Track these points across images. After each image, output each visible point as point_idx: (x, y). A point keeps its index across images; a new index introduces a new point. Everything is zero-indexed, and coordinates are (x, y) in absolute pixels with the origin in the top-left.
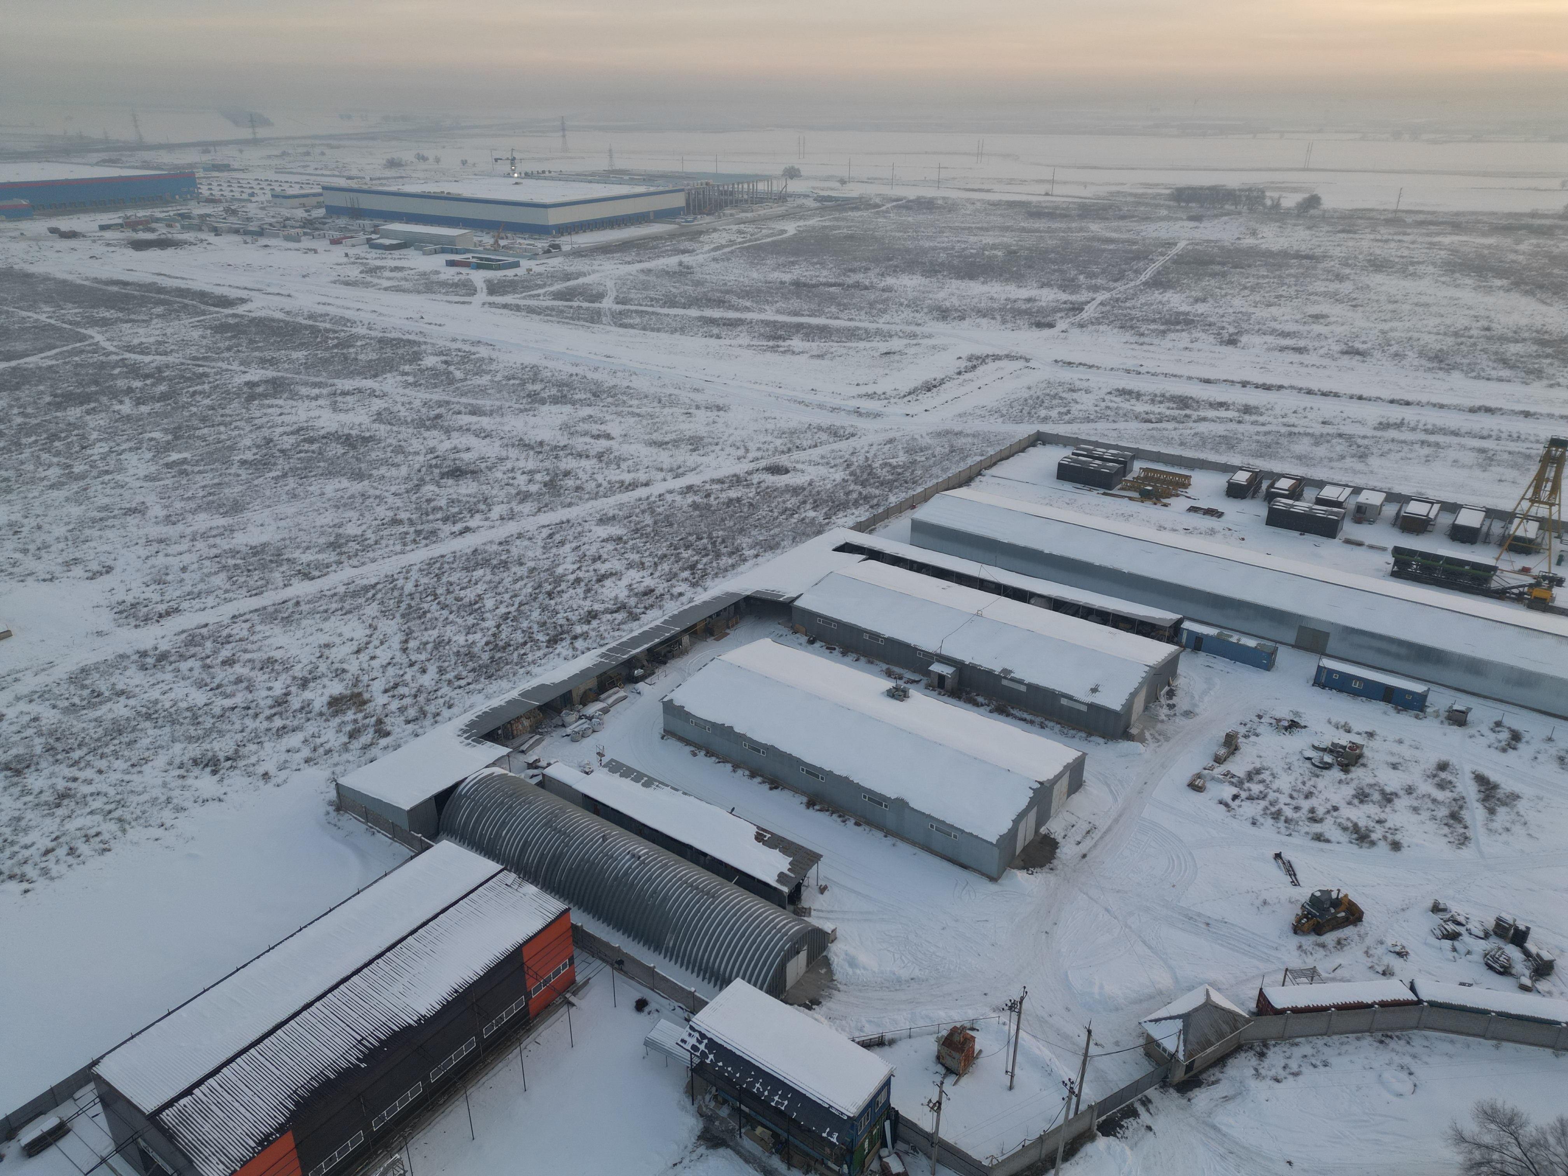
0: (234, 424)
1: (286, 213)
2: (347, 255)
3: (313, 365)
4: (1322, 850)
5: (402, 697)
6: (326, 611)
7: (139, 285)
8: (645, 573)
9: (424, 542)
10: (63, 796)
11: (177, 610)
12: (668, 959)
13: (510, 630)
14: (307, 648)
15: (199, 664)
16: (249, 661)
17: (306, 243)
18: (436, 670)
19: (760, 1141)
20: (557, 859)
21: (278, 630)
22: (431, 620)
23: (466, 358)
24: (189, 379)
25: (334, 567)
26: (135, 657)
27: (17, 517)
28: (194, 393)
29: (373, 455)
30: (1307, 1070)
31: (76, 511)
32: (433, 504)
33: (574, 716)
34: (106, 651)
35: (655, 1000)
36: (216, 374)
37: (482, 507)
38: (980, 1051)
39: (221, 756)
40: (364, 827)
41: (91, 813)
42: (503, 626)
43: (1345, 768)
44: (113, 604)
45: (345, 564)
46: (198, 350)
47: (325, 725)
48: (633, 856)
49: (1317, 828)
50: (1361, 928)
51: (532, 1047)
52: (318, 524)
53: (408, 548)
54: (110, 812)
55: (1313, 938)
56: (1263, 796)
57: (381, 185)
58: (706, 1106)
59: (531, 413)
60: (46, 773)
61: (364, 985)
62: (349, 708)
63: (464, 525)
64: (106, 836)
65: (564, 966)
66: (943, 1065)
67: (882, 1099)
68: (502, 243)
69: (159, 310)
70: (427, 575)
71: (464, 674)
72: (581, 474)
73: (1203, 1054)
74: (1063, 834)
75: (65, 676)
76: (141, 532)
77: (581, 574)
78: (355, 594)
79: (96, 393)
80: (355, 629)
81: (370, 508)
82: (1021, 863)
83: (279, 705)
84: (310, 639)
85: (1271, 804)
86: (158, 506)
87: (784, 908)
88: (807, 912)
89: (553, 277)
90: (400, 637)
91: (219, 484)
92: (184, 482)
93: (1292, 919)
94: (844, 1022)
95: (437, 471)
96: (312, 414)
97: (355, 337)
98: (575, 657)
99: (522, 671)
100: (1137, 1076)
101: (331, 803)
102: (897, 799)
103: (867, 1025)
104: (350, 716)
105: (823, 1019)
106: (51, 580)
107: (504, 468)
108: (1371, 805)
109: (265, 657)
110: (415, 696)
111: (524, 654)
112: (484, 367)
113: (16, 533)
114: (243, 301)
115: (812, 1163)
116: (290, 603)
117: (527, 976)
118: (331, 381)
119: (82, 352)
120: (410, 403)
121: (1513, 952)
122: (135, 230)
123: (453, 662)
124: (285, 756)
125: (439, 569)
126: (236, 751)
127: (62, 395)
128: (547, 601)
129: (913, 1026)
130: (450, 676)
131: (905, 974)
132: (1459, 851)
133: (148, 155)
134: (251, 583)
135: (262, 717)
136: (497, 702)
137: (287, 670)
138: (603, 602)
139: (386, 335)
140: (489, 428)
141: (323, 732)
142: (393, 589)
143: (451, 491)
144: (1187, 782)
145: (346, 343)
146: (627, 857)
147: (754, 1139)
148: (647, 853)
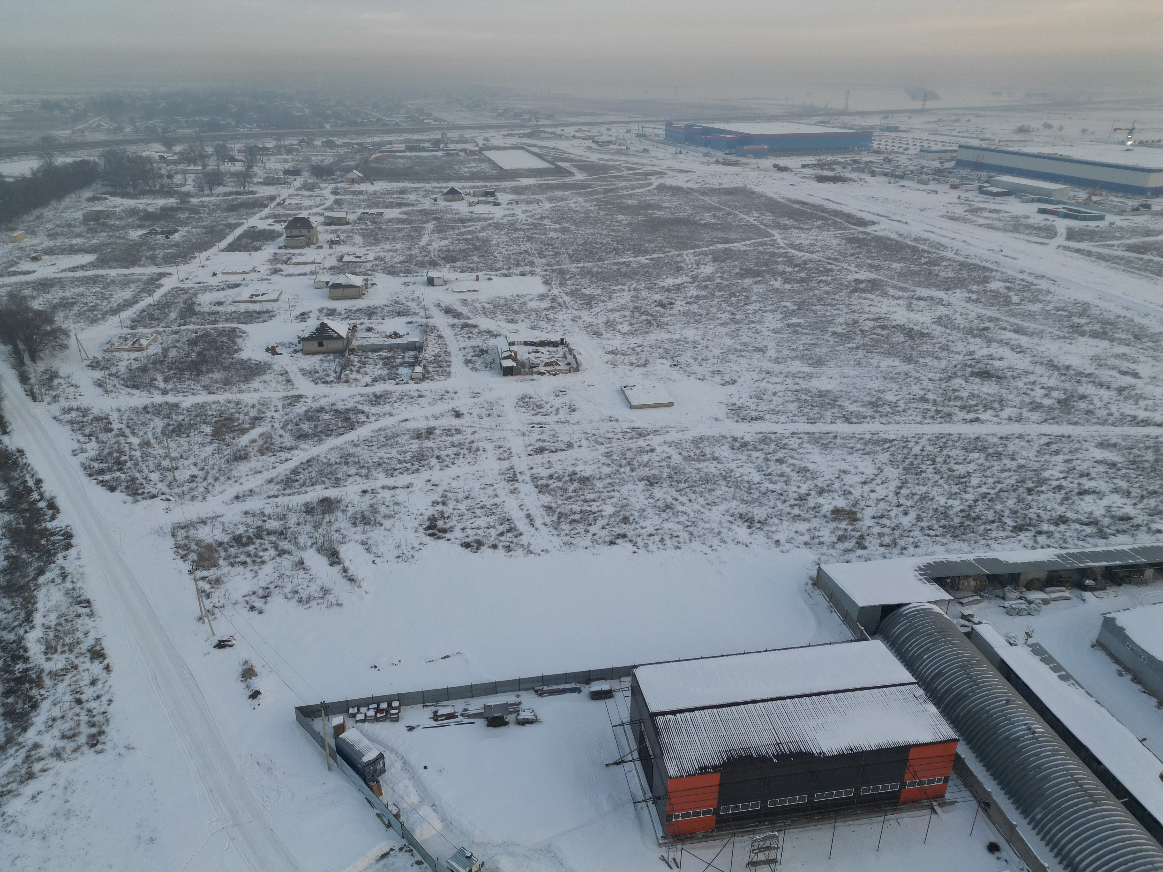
0: (838, 306)
1: (925, 163)
2: (959, 197)
3: (905, 275)
5: (884, 526)
6: (852, 448)
7: (813, 206)
8: (1128, 501)
9: (940, 420)
10: (668, 507)
11: (762, 418)
12: (1031, 826)
13: (984, 507)
14: (831, 469)
15: (763, 456)
16: (793, 464)
17: (932, 186)
18: (915, 516)
20: (960, 698)
21: (817, 450)
22: (924, 478)
23: (1027, 287)
24: (821, 271)
25: (868, 420)
26: (730, 440)
27: (698, 338)
28: (821, 281)
29: (924, 347)
31: (729, 342)
32: (956, 394)
33: (1016, 594)
34: (716, 430)
35: (1007, 851)
36: (838, 271)
37: (996, 405)
39: (757, 518)
40: (827, 604)
41: (678, 522)
42: (979, 502)
44: (729, 404)
45: (877, 420)
46: (832, 253)
47: (824, 524)
48: (1029, 729)
51: (893, 823)
52: (868, 386)
53: (926, 421)
54: (687, 526)
57: (1007, 146)
59: (1068, 341)
60: (664, 490)
61: (792, 709)
62: (844, 520)
63: (976, 416)
64: (681, 539)
65: (939, 781)
68: (1094, 198)
69: (819, 223)
70: (933, 445)
71: (936, 527)
72: (1096, 401)
75: (691, 438)
76: (759, 364)
77: (1064, 483)
78: (876, 443)
79: (764, 271)
80: (867, 467)
81: (908, 385)
83: (801, 500)
84: (836, 464)
86: (774, 350)
89: (1133, 232)
90: (897, 483)
91: (814, 344)
92: (794, 338)
95: (969, 370)
96: (892, 309)
97: (943, 259)
98: (1033, 548)
99: (983, 542)
101: (811, 578)
104: (843, 525)
106: (703, 380)
107: (1027, 380)
109: (803, 465)
110: (893, 529)
111: (990, 530)
112: (1040, 297)
113: (695, 347)
114: (873, 223)
116: (831, 435)
117: (907, 770)
118: (913, 288)
119: (765, 244)
120: (967, 314)
122: (822, 169)
123: (930, 515)
124: (793, 534)
125: (944, 443)
126: (766, 519)
127: (746, 270)
128: (1025, 495)
130: (925, 524)
133: (847, 119)
134: (811, 414)
135: (788, 503)
136: (954, 558)
137: (813, 478)
138: (1077, 512)
139: (968, 260)
140: (1025, 345)
141: (822, 529)
142: (904, 447)
143: (975, 387)
145: (933, 263)
146: (1024, 727)
148: (1042, 733)
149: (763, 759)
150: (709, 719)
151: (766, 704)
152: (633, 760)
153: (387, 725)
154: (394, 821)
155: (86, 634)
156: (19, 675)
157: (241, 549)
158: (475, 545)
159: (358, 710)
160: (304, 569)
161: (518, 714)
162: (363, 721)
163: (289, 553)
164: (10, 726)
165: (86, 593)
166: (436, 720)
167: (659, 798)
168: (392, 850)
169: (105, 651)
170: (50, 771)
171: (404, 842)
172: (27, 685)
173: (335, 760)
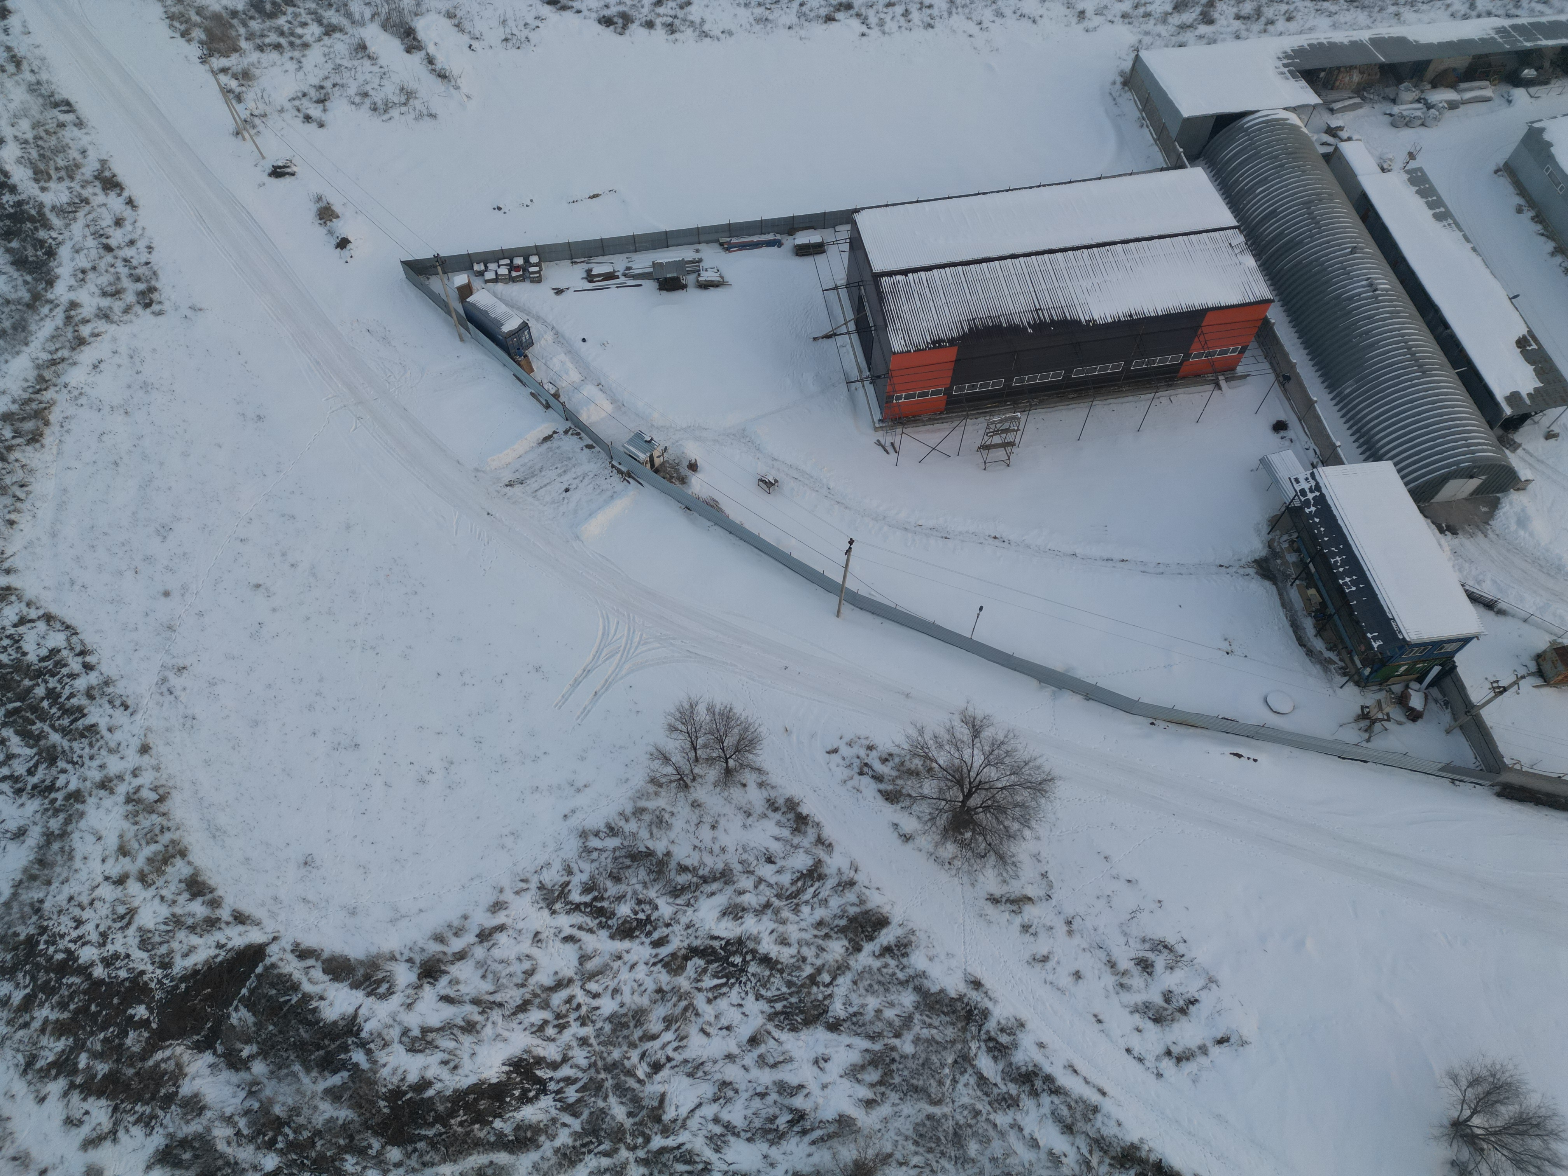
12: (1334, 402)
19: (1307, 600)
20: (1294, 245)
33: (1414, 94)
35: (1296, 430)
40: (1138, 114)
48: (1371, 285)
58: (1279, 543)
64: (935, 11)
65: (1234, 351)
66: (1538, 664)
67: (1449, 648)
87: (1492, 428)
88: (1514, 446)
94: (1467, 565)
98: (1465, 17)
99: (1392, 9)
101: (1122, 73)
103: (1489, 582)
105: (1447, 549)
115: (1340, 647)
117: (1196, 339)
129: (1538, 614)
136: (1341, 37)
146: (1364, 283)
147: (1303, 595)
148: (1387, 290)
149: (1015, 330)
150: (951, 281)
151: (1029, 259)
152: (848, 333)
153: (526, 286)
154: (552, 401)
155: (84, 152)
156: (12, 211)
157: (268, 23)
158: (620, 21)
159: (486, 266)
160: (369, 57)
161: (699, 275)
162: (496, 280)
163: (341, 30)
164: (29, 278)
165: (59, 90)
166: (591, 281)
167: (879, 377)
168: (555, 432)
169: (120, 178)
170: (104, 336)
171: (569, 424)
172: (29, 225)
173: (467, 330)
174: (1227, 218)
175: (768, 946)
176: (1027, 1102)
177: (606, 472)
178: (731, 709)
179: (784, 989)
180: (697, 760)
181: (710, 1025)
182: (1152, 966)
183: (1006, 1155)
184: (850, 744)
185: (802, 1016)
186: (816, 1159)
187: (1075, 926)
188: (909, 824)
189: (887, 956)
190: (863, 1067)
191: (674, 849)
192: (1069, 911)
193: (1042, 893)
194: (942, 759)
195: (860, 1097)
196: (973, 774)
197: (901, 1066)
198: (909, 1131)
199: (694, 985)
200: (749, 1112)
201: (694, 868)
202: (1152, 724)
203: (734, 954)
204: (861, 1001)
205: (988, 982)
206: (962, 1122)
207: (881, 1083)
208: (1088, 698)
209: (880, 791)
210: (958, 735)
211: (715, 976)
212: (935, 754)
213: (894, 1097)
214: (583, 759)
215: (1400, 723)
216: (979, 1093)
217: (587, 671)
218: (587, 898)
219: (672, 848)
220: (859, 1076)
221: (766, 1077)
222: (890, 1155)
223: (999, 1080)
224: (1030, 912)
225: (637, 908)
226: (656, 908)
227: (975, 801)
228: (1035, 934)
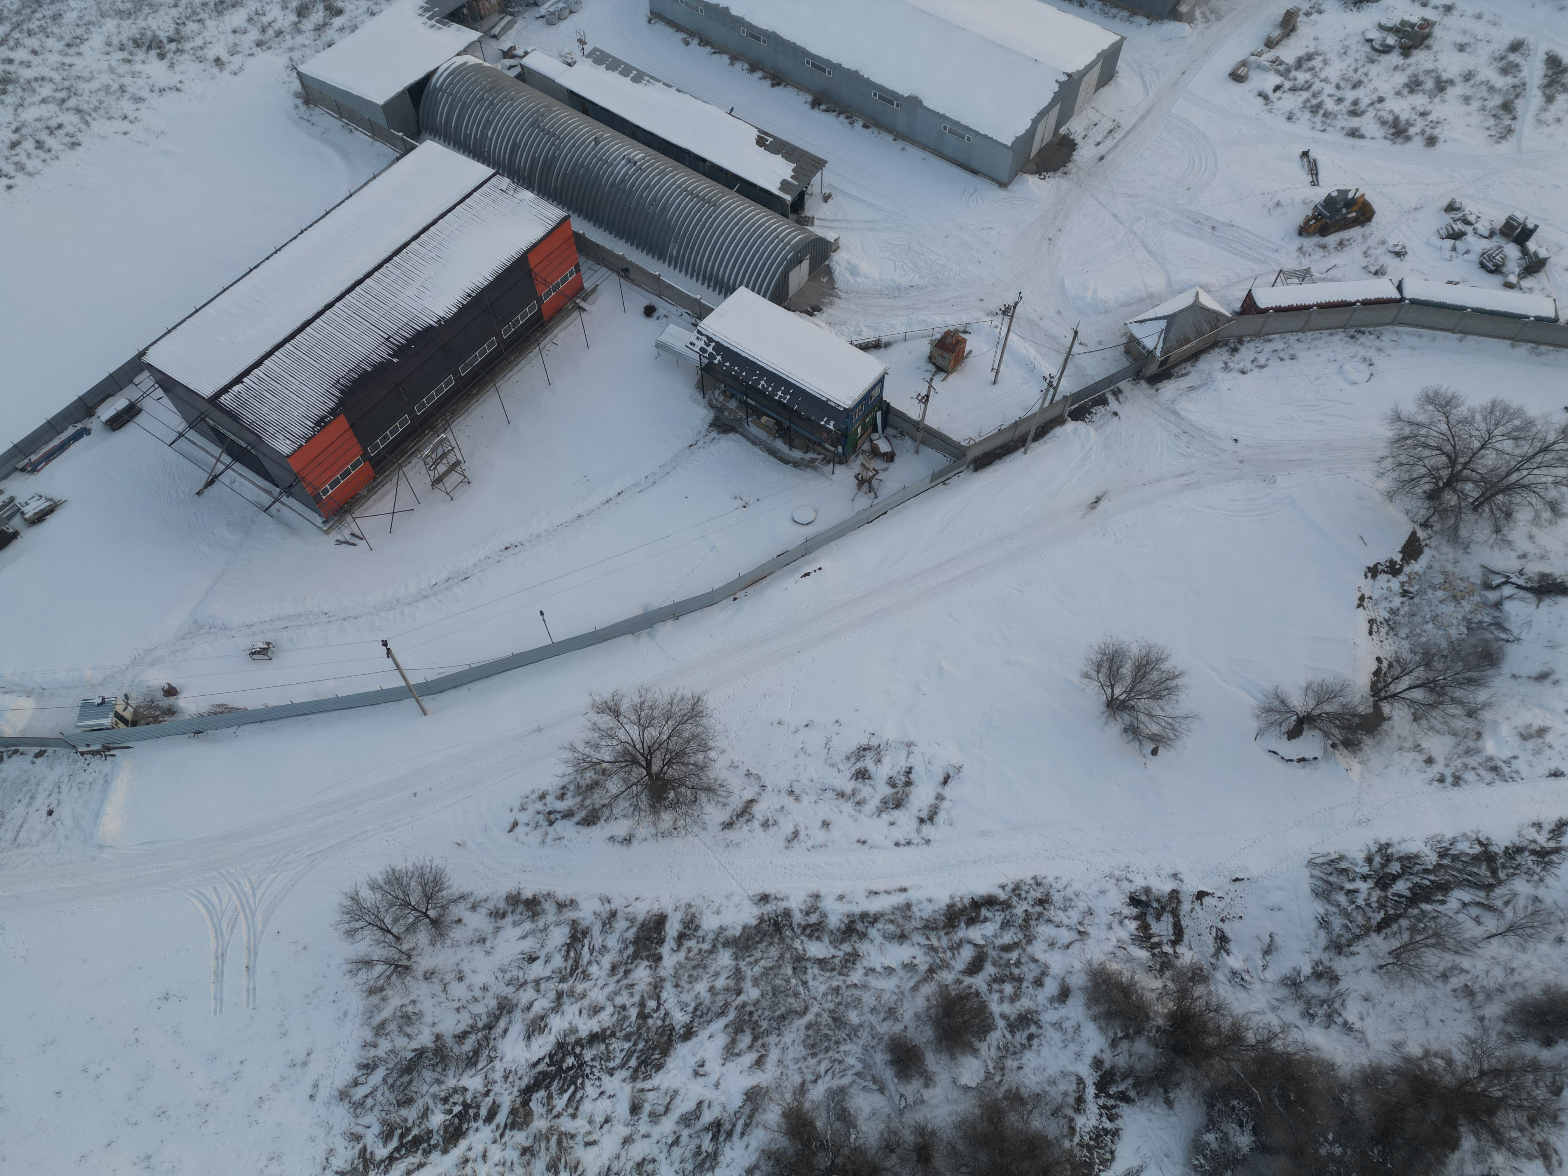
4: (1353, 147)
12: (672, 267)
19: (765, 428)
20: (550, 163)
30: (1274, 364)
35: (663, 307)
38: (970, 352)
40: (339, 123)
43: (1406, 52)
48: (629, 161)
49: (1355, 122)
50: (1367, 229)
51: (550, 347)
54: (63, 101)
55: (1317, 239)
56: (1307, 86)
58: (716, 399)
61: (379, 288)
64: (69, 129)
65: (571, 274)
66: (934, 364)
67: (875, 394)
73: (1179, 351)
74: (1083, 135)
82: (1035, 167)
85: (1314, 96)
87: (787, 217)
88: (810, 221)
93: (1300, 220)
94: (843, 327)
100: (1113, 371)
101: (297, 95)
102: (910, 97)
103: (865, 330)
105: (823, 325)
108: (1421, 94)
115: (811, 445)
117: (536, 282)
121: (1512, 251)
129: (909, 330)
131: (904, 282)
132: (1498, 146)
144: (1229, 70)
146: (623, 162)
147: (760, 426)
148: (643, 158)
149: (381, 368)
150: (288, 361)
151: (344, 300)
152: (228, 467)
161: (23, 513)
167: (291, 486)
174: (483, 171)
175: (587, 1026)
176: (863, 947)
177: (79, 764)
178: (394, 871)
179: (627, 1045)
180: (398, 938)
181: (590, 1133)
182: (867, 771)
183: (879, 998)
184: (523, 809)
185: (658, 1051)
186: (754, 1144)
187: (797, 792)
188: (621, 828)
189: (684, 942)
190: (734, 1041)
191: (440, 1029)
192: (784, 784)
193: (757, 789)
194: (606, 755)
195: (749, 1065)
196: (639, 746)
197: (760, 1012)
198: (803, 1051)
199: (550, 1116)
200: (677, 1166)
201: (472, 1027)
202: (735, 599)
203: (563, 1059)
204: (693, 994)
205: (771, 890)
206: (831, 1006)
207: (755, 1039)
208: (676, 617)
209: (578, 823)
210: (603, 726)
211: (562, 1091)
212: (598, 756)
213: (772, 1039)
214: (284, 1035)
215: (885, 470)
216: (827, 974)
217: (221, 957)
218: (394, 1143)
219: (437, 1030)
220: (736, 1051)
221: (668, 1125)
222: (803, 1083)
223: (833, 951)
224: (760, 810)
225: (447, 1107)
226: (465, 1090)
227: (656, 765)
228: (776, 823)
